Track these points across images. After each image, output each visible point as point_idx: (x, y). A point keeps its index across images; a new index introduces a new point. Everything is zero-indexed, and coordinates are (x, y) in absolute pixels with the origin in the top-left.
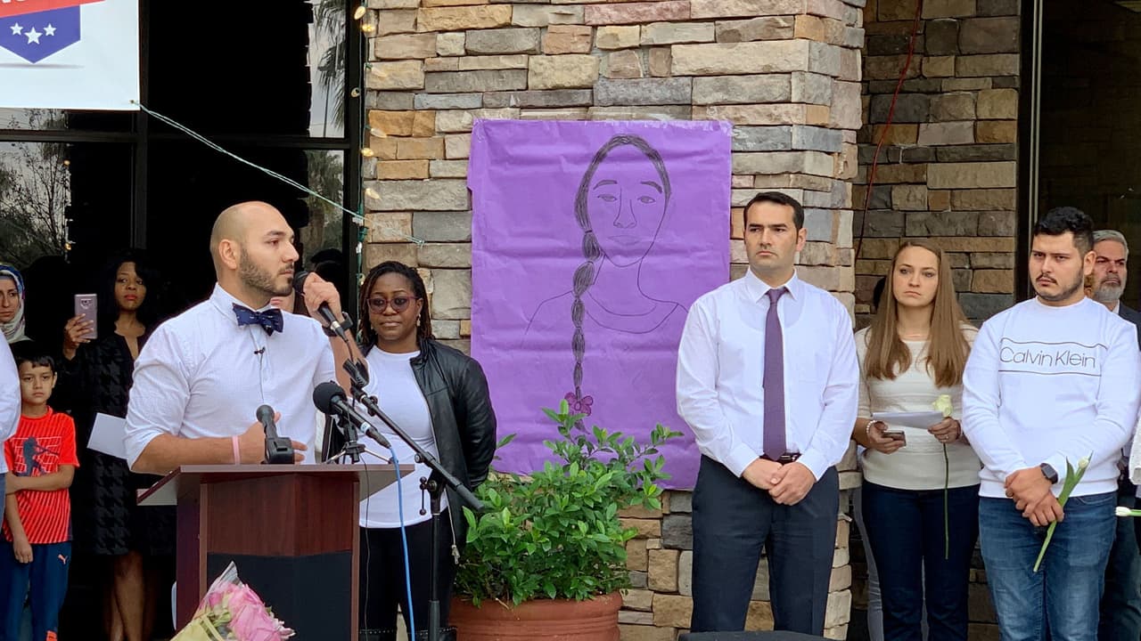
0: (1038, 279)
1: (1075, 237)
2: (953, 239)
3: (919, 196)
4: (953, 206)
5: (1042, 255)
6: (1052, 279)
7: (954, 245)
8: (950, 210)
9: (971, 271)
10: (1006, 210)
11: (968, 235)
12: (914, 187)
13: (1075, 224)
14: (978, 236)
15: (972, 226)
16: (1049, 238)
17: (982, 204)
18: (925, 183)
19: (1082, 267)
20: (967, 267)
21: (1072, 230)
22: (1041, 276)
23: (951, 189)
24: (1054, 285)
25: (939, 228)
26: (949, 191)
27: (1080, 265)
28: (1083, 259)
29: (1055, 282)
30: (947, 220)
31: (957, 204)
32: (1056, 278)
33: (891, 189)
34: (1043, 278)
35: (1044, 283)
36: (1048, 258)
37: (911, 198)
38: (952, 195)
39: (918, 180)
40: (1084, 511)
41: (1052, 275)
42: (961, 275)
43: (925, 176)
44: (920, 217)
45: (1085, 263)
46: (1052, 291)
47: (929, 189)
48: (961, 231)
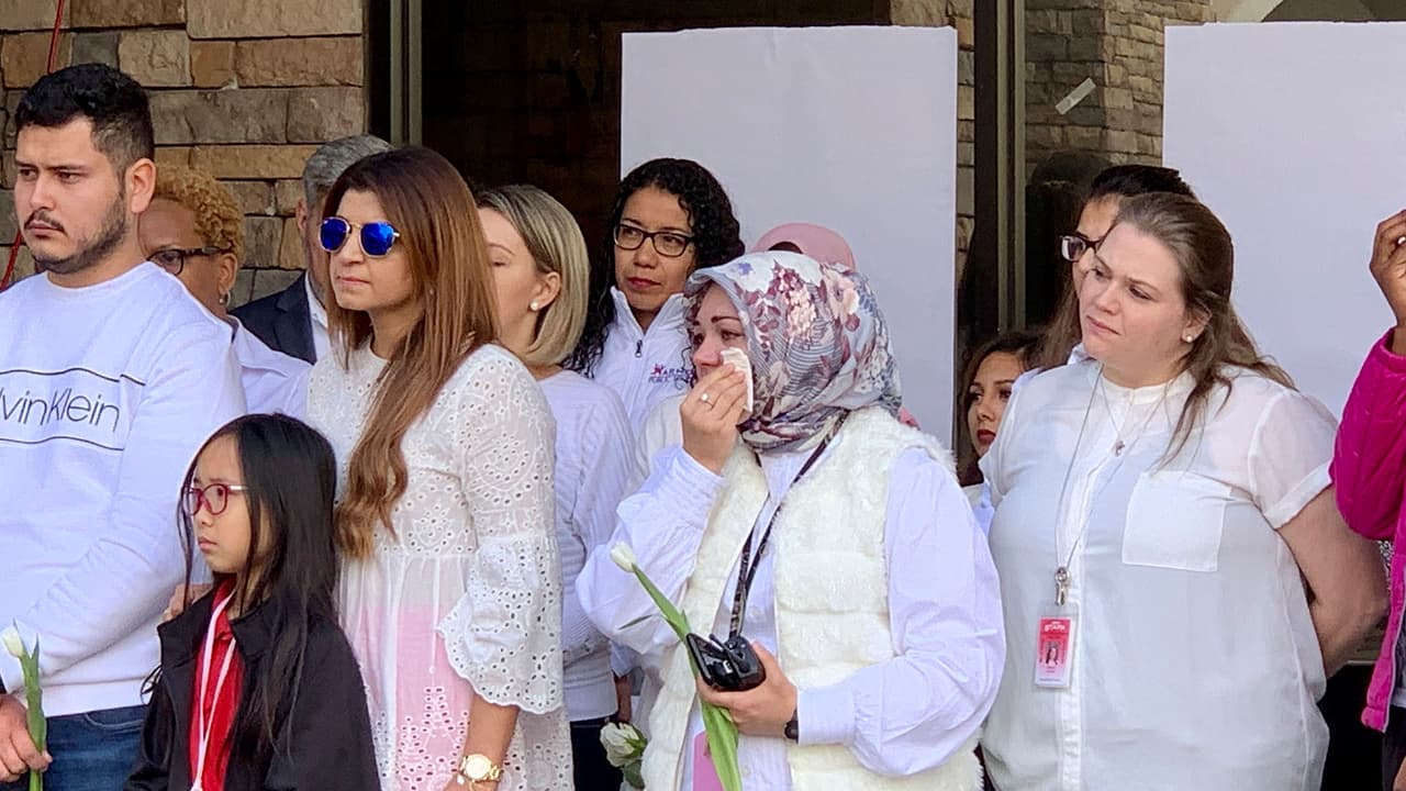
0: (27, 225)
1: (95, 130)
2: (238, 151)
3: (172, 56)
4: (241, 77)
5: (30, 170)
6: (53, 223)
7: (242, 164)
8: (234, 86)
9: (278, 220)
10: (343, 84)
11: (269, 140)
12: (160, 34)
13: (94, 99)
14: (289, 143)
15: (275, 119)
16: (42, 133)
17: (295, 72)
18: (182, 26)
19: (122, 195)
20: (270, 211)
21: (88, 112)
22: (32, 218)
23: (236, 40)
24: (58, 233)
25: (213, 127)
26: (233, 43)
27: (116, 189)
28: (122, 176)
29: (61, 229)
30: (228, 108)
31: (249, 71)
32: (65, 224)
33: (119, 39)
34: (35, 222)
35: (38, 231)
36: (44, 176)
37: (157, 60)
38: (238, 50)
39: (170, 19)
40: (91, 745)
41: (54, 215)
42: (259, 230)
43: (181, 10)
44: (175, 101)
45: (130, 185)
46: (55, 248)
47: (190, 38)
48: (255, 133)
